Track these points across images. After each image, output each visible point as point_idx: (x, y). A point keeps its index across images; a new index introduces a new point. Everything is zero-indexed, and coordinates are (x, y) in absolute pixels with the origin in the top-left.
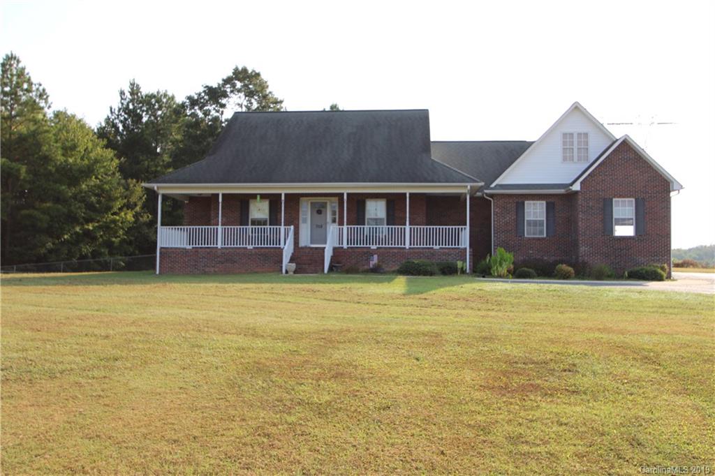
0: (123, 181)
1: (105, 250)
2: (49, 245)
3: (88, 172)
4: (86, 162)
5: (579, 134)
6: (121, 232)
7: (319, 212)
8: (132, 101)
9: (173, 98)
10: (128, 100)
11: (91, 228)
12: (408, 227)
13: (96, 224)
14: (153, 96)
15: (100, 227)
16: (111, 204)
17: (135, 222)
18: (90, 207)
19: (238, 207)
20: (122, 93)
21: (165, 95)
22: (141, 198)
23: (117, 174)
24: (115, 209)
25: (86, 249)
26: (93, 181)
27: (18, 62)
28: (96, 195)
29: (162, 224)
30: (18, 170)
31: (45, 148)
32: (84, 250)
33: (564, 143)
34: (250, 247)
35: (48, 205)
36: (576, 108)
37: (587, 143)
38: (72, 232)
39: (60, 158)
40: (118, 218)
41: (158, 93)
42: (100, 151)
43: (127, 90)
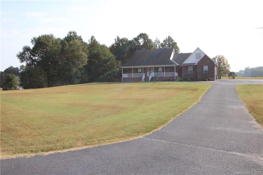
0: (116, 61)
1: (113, 77)
2: (102, 77)
3: (109, 60)
4: (109, 58)
5: (199, 53)
6: (116, 73)
7: (150, 70)
8: (118, 41)
9: (127, 39)
10: (117, 41)
11: (110, 72)
12: (164, 73)
13: (111, 72)
14: (122, 39)
15: (112, 72)
16: (114, 67)
17: (120, 71)
18: (110, 68)
19: (136, 70)
20: (115, 39)
21: (125, 39)
22: (120, 65)
23: (115, 60)
24: (115, 68)
25: (109, 77)
26: (110, 62)
27: (94, 37)
28: (111, 65)
29: (123, 73)
30: (96, 61)
31: (100, 56)
32: (109, 78)
33: (196, 55)
34: (138, 77)
35: (101, 68)
36: (198, 48)
37: (200, 55)
38: (106, 74)
39: (103, 58)
40: (115, 70)
41: (124, 38)
42: (111, 55)
43: (116, 38)
